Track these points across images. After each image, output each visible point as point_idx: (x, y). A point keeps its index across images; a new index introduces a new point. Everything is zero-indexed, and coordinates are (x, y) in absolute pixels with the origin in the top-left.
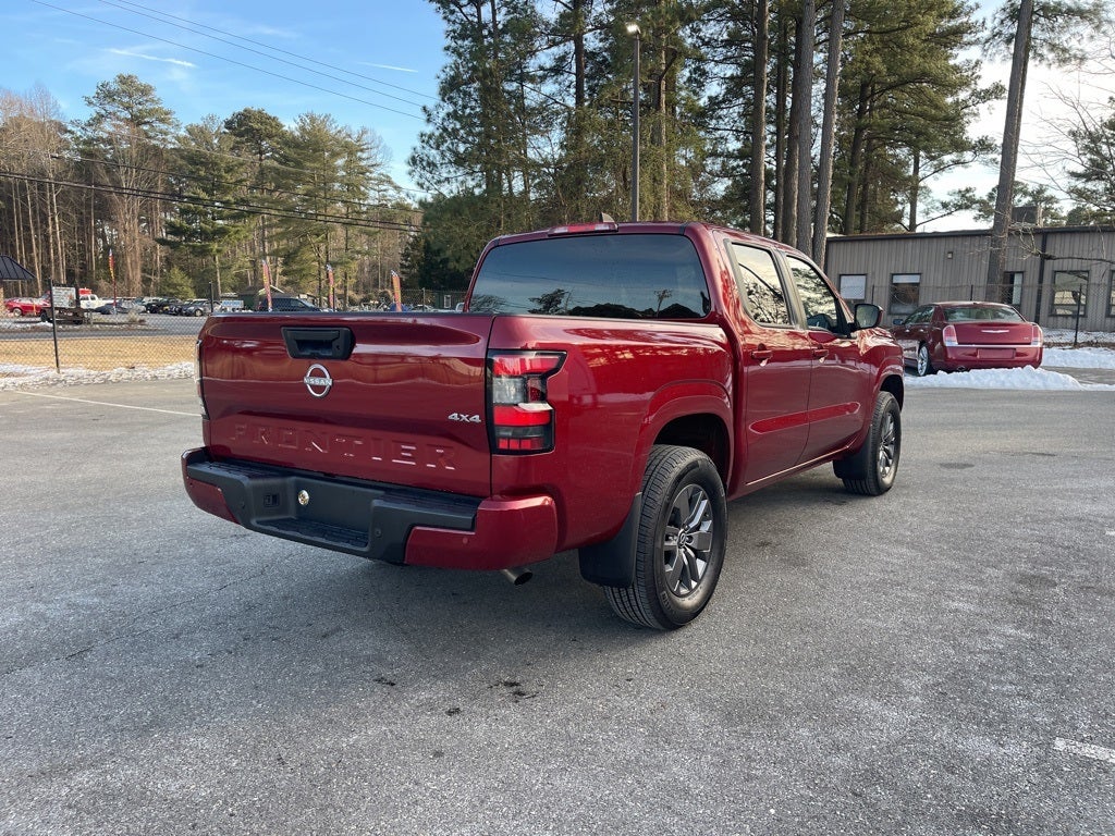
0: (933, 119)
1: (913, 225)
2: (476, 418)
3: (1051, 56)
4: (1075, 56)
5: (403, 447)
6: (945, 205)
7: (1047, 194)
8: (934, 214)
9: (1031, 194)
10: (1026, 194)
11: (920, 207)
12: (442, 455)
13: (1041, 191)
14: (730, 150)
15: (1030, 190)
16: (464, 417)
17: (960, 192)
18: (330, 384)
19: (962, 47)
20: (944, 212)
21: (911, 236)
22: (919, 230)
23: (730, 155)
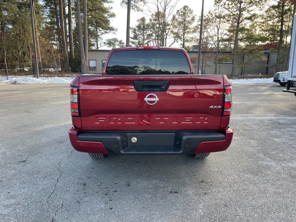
0: (103, 21)
1: (98, 48)
2: (220, 107)
3: (135, 9)
4: (141, 10)
5: (186, 118)
6: (105, 43)
7: (122, 42)
8: (102, 45)
9: (119, 42)
10: (118, 41)
11: (99, 43)
12: (202, 119)
13: (121, 41)
14: (48, 21)
15: (119, 41)
16: (215, 107)
17: (107, 40)
18: (158, 100)
19: (108, 3)
20: (104, 45)
21: (97, 51)
22: (99, 49)
23: (47, 23)
